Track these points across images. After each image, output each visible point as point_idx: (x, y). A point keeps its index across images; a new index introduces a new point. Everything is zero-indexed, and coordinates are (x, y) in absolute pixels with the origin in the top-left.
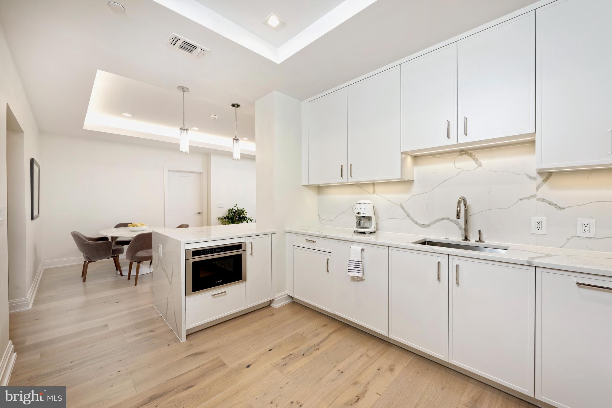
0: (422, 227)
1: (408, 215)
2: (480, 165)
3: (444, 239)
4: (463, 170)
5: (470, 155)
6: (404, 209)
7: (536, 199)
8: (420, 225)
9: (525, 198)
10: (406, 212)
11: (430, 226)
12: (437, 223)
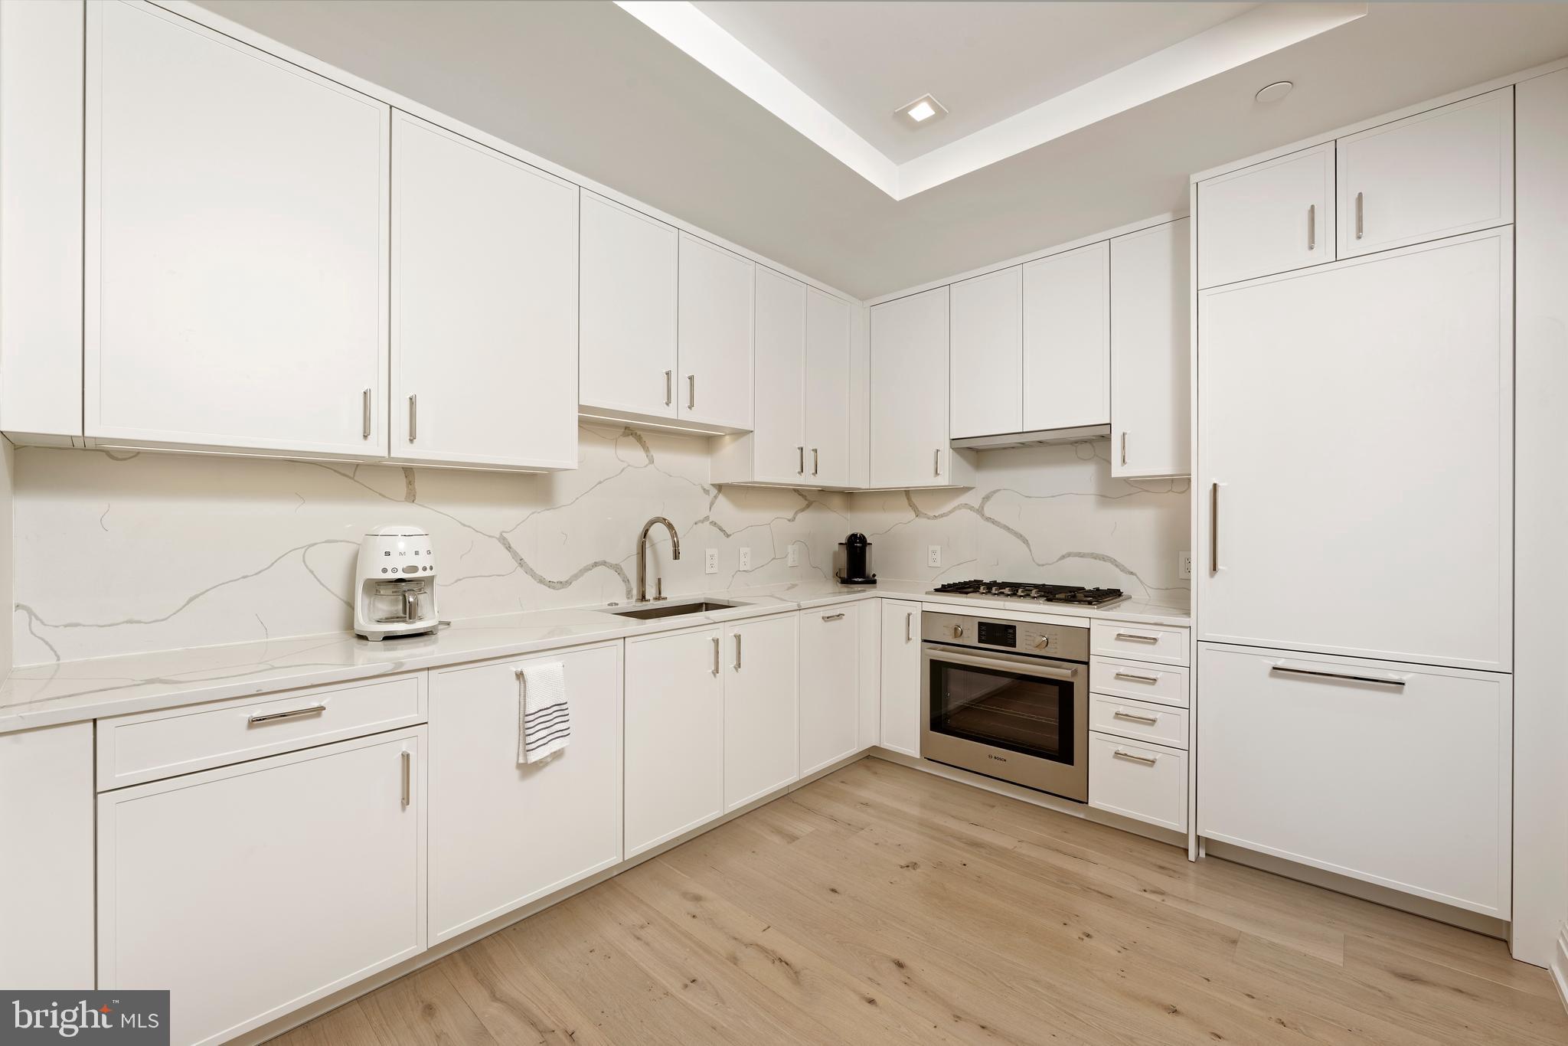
0: (554, 588)
1: (521, 563)
2: (652, 461)
3: (609, 605)
4: (629, 466)
5: (639, 439)
6: (509, 548)
7: (708, 522)
8: (550, 584)
9: (700, 521)
10: (515, 555)
11: (571, 583)
12: (586, 574)
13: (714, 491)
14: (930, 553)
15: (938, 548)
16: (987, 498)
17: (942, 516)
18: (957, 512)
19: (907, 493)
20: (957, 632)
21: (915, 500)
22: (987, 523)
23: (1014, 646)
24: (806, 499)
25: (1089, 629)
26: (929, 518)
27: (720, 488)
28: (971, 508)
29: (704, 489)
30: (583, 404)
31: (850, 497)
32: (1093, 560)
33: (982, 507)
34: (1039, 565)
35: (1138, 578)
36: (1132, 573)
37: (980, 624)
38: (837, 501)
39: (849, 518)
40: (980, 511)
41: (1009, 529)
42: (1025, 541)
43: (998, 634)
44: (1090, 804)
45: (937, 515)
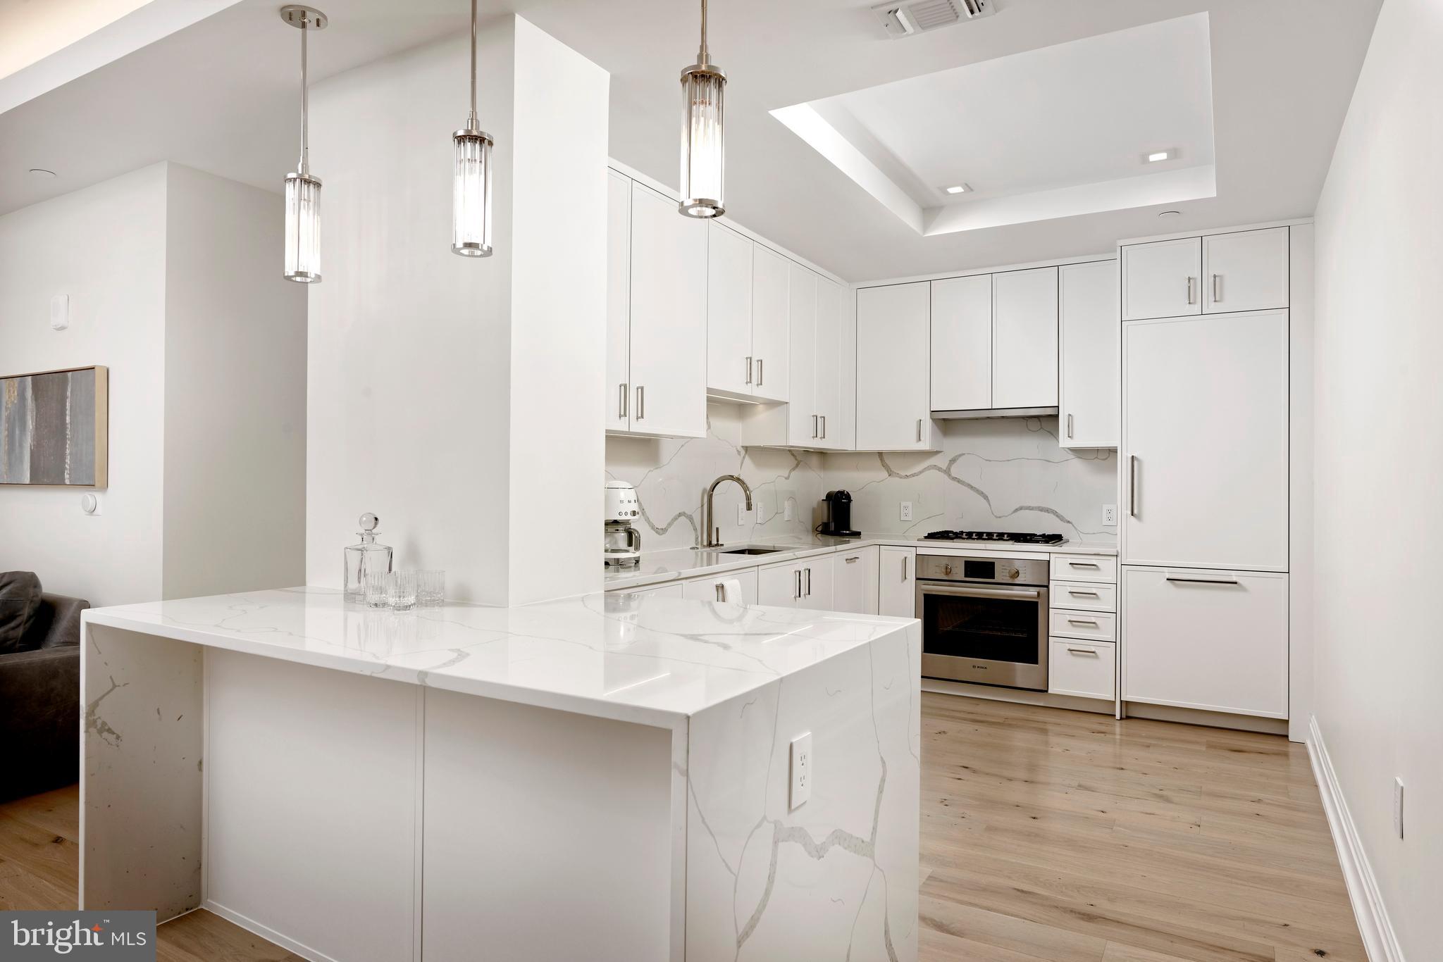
0: (659, 534)
1: (643, 512)
8: (657, 530)
11: (667, 530)
12: (675, 522)
13: (743, 452)
14: (902, 508)
15: (909, 504)
16: (953, 461)
17: (913, 475)
18: (927, 472)
19: (880, 454)
20: (948, 571)
21: (888, 461)
22: (953, 482)
23: (993, 577)
24: (796, 459)
25: (1049, 561)
26: (901, 478)
27: (746, 448)
28: (940, 469)
29: (738, 451)
30: (710, 387)
31: (824, 456)
32: (1039, 512)
33: (949, 468)
34: (997, 517)
35: (1073, 526)
36: (1069, 522)
37: (967, 563)
38: (815, 460)
39: (822, 476)
40: (947, 472)
41: (972, 487)
42: (986, 498)
43: (981, 570)
44: (1050, 692)
45: (908, 475)
